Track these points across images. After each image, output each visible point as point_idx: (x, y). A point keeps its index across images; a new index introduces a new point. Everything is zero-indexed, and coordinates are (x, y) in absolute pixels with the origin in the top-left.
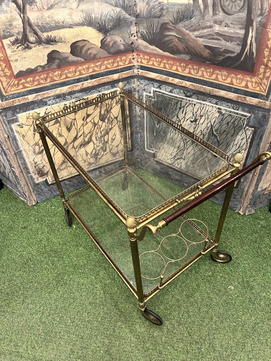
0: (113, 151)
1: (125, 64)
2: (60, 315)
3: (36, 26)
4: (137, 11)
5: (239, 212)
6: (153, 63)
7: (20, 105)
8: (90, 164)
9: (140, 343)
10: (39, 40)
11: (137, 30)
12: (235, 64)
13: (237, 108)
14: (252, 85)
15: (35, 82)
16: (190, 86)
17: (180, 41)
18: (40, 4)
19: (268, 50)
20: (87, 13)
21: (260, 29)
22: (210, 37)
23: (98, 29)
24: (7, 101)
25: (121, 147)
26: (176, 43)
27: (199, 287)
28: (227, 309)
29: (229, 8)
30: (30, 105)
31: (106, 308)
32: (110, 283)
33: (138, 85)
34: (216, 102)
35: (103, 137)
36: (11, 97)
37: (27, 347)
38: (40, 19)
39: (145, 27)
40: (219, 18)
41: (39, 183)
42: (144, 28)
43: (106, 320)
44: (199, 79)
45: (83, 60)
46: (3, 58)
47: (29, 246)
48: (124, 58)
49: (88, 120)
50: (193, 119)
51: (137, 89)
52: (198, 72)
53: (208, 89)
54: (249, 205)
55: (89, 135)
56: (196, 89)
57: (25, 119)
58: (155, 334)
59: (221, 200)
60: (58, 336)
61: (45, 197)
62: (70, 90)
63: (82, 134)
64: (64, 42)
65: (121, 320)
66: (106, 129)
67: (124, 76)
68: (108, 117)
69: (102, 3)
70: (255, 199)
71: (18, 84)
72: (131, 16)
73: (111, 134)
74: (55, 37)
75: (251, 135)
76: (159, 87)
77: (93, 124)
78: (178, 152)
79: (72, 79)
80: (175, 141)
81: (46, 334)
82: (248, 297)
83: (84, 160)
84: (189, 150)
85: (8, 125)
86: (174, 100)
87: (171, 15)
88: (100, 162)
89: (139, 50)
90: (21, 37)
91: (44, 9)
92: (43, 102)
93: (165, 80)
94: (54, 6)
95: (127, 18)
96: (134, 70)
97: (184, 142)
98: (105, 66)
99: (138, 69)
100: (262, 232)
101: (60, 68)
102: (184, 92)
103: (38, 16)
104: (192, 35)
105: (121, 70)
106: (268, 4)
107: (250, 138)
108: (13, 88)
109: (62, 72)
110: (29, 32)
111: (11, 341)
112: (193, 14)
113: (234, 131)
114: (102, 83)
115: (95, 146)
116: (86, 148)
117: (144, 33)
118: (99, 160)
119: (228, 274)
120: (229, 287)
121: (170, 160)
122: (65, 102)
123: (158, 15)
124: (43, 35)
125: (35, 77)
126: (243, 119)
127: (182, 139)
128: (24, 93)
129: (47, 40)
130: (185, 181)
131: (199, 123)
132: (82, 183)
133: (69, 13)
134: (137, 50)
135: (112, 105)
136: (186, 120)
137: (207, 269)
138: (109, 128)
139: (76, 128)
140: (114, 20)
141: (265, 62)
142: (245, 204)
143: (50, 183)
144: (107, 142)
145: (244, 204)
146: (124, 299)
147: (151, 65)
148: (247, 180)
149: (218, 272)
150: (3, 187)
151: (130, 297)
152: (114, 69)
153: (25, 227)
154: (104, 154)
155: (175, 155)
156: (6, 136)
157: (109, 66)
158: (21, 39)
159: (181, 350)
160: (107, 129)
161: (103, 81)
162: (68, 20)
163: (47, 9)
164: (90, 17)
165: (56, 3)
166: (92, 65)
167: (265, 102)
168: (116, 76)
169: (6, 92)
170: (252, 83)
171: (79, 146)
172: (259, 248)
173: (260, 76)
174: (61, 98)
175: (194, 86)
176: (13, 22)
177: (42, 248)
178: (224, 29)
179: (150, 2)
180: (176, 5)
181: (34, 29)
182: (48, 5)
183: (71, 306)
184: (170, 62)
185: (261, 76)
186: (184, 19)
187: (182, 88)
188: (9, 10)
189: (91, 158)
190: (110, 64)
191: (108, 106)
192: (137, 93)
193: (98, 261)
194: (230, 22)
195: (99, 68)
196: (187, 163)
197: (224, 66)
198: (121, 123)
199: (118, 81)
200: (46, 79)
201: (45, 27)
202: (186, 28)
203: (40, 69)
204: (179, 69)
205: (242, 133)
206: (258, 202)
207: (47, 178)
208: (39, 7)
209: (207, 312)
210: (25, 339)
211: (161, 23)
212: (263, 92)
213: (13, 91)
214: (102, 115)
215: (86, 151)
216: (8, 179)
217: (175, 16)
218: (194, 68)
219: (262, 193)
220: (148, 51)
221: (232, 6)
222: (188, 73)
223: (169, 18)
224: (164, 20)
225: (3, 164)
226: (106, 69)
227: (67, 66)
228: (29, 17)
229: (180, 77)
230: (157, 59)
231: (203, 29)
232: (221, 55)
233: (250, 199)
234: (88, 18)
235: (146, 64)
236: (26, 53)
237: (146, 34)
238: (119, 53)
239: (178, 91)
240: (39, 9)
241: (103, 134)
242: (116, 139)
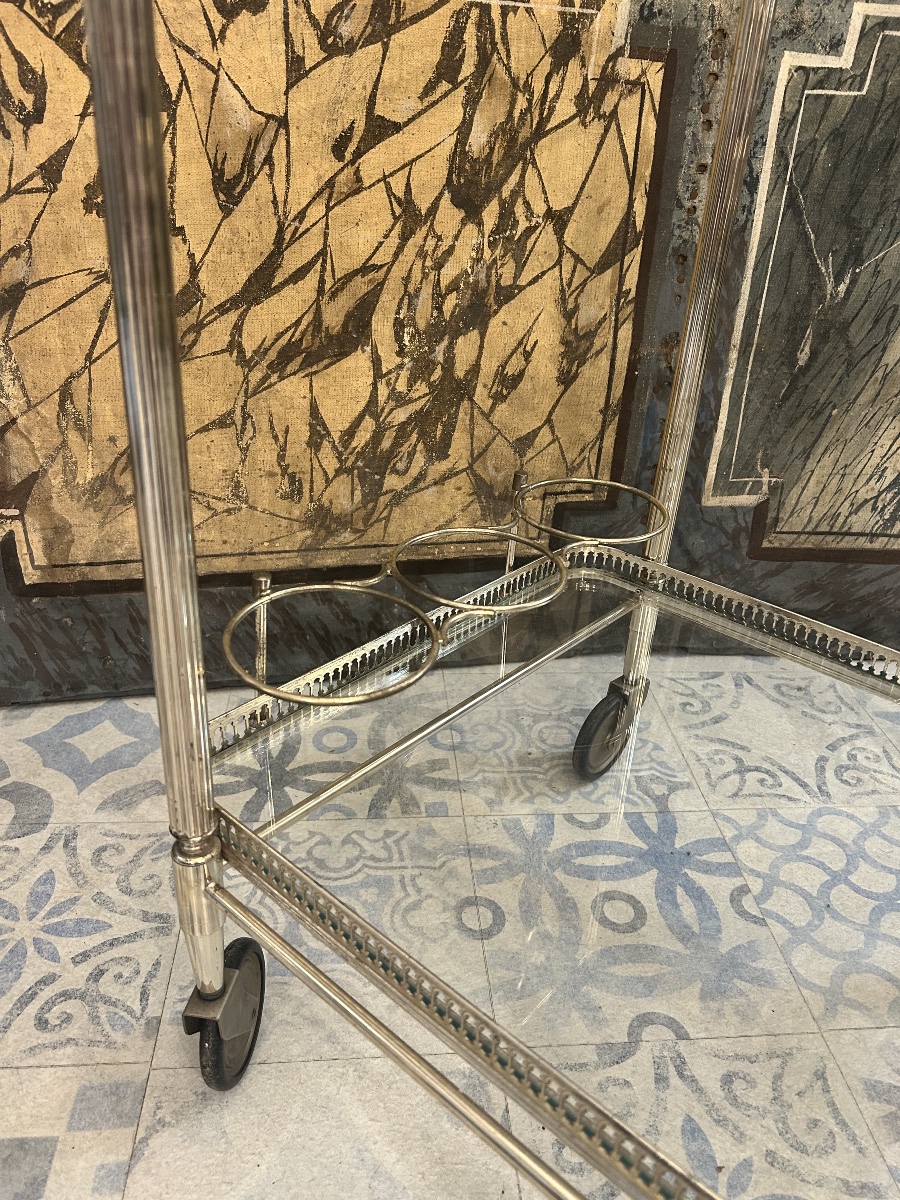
0: (489, 471)
8: (323, 520)
35: (445, 343)
49: (374, 162)
55: (360, 286)
63: (313, 264)
66: (477, 282)
68: (506, 192)
73: (505, 327)
77: (398, 211)
83: (292, 477)
88: (391, 528)
115: (383, 391)
116: (317, 382)
118: (390, 505)
135: (552, 110)
138: (498, 284)
139: (275, 202)
143: (31, 577)
144: (465, 388)
160: (483, 284)
171: (272, 355)
189: (338, 472)
191: (521, 103)
207: (17, 526)
214: (474, 161)
215: (314, 411)
241: (447, 316)
242: (525, 386)
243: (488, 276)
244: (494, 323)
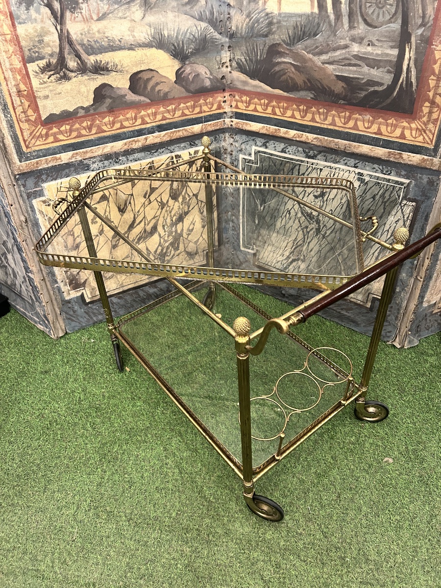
0: (189, 249)
1: (212, 110)
2: (108, 508)
3: (79, 44)
4: (231, 28)
5: (394, 343)
6: (256, 107)
7: (48, 168)
9: (242, 551)
10: (82, 67)
11: (232, 57)
12: (383, 102)
13: (387, 171)
14: (411, 133)
15: (73, 133)
16: (314, 141)
17: (299, 71)
18: (87, 12)
19: (435, 78)
20: (156, 28)
21: (421, 46)
22: (346, 62)
23: (173, 54)
24: (27, 162)
25: (203, 243)
26: (292, 75)
27: (337, 461)
28: (384, 494)
29: (375, 17)
30: (64, 170)
31: (183, 497)
32: (189, 456)
33: (232, 144)
34: (355, 164)
35: (175, 226)
36: (36, 155)
37: (53, 562)
38: (86, 34)
39: (244, 52)
40: (358, 34)
41: (70, 300)
42: (242, 53)
43: (186, 515)
44: (327, 129)
45: (149, 101)
46: (25, 93)
47: (54, 400)
48: (210, 100)
49: (152, 198)
50: (319, 193)
51: (229, 150)
52: (327, 117)
53: (342, 143)
54: (409, 330)
55: (153, 221)
56: (323, 145)
57: (54, 191)
58: (268, 536)
59: (363, 326)
60: (106, 543)
61: (80, 323)
62: (126, 147)
63: (142, 220)
64: (121, 72)
65: (210, 515)
66: (180, 213)
67: (210, 129)
69: (180, 14)
70: (418, 320)
71: (47, 135)
72: (223, 36)
73: (187, 221)
74: (108, 63)
75: (411, 214)
76: (265, 145)
77: (160, 204)
78: (294, 249)
79: (131, 129)
80: (290, 230)
81: (85, 539)
82: (417, 474)
84: (311, 245)
85: (27, 200)
86: (288, 165)
87: (285, 32)
89: (233, 88)
90: (56, 60)
91: (92, 19)
92: (84, 165)
93: (274, 133)
94: (108, 15)
95: (216, 39)
96: (225, 119)
97: (303, 232)
98: (181, 111)
99: (231, 117)
100: (432, 374)
101: (113, 111)
102: (304, 151)
103: (82, 30)
104: (318, 60)
105: (206, 118)
106: (434, 8)
107: (410, 218)
108: (38, 141)
109: (114, 119)
110: (68, 54)
111: (25, 553)
112: (318, 29)
113: (384, 209)
114: (175, 138)
115: (162, 241)
116: (147, 243)
117: (241, 61)
119: (382, 438)
120: (385, 460)
121: (281, 264)
122: (118, 167)
123: (264, 32)
124: (89, 59)
125: (74, 125)
126: (397, 189)
127: (301, 227)
128: (55, 149)
129: (95, 67)
130: (304, 297)
131: (329, 198)
132: (139, 302)
133: (130, 27)
134: (230, 87)
136: (307, 195)
137: (348, 431)
138: (185, 212)
139: (132, 210)
140: (196, 40)
141: (431, 97)
142: (404, 330)
143: (88, 300)
144: (181, 235)
145: (402, 330)
146: (214, 482)
147: (252, 111)
148: (406, 288)
149: (366, 436)
150: (9, 311)
151: (224, 479)
152: (194, 117)
153: (46, 372)
154: (175, 255)
155: (288, 255)
156: (23, 219)
157: (187, 112)
158: (55, 63)
159: (313, 561)
161: (177, 134)
162: (127, 38)
163: (97, 20)
164: (161, 35)
165: (111, 10)
166: (162, 109)
167: (432, 160)
168: (197, 128)
169: (27, 147)
170: (411, 130)
171: (136, 240)
172: (429, 398)
173: (423, 119)
174: (112, 159)
175: (321, 140)
176: (44, 36)
177: (76, 404)
178: (366, 49)
179: (252, 14)
180: (292, 17)
181: (76, 49)
182: (98, 14)
183: (126, 494)
184: (282, 104)
185: (425, 119)
186: (304, 37)
187: (301, 144)
188: (39, 17)
190: (188, 109)
192: (229, 156)
193: (169, 423)
194: (375, 39)
195: (171, 114)
196: (309, 266)
197: (367, 106)
198: (203, 204)
199: (200, 136)
200: (90, 128)
201: (92, 47)
202: (308, 50)
203: (82, 113)
204: (297, 114)
205: (397, 212)
206: (423, 327)
207: (84, 291)
208: (84, 16)
209: (352, 500)
210: (49, 549)
211: (268, 45)
212: (428, 143)
213: (39, 145)
214: (175, 190)
215: (147, 249)
216: (19, 295)
217: (290, 33)
218: (319, 112)
219: (429, 311)
220: (247, 88)
221: (379, 14)
222: (310, 121)
223: (281, 37)
224: (274, 39)
225: (13, 269)
226: (183, 116)
227: (123, 109)
228: (70, 30)
229: (297, 127)
230: (262, 101)
231: (334, 51)
232: (362, 90)
233: (411, 321)
234: (158, 36)
235: (245, 110)
236: (61, 86)
237: (245, 63)
238: (203, 91)
239: (294, 149)
240: (85, 19)
241: (174, 221)
242: (194, 230)
243: (182, 211)
244: (185, 219)
